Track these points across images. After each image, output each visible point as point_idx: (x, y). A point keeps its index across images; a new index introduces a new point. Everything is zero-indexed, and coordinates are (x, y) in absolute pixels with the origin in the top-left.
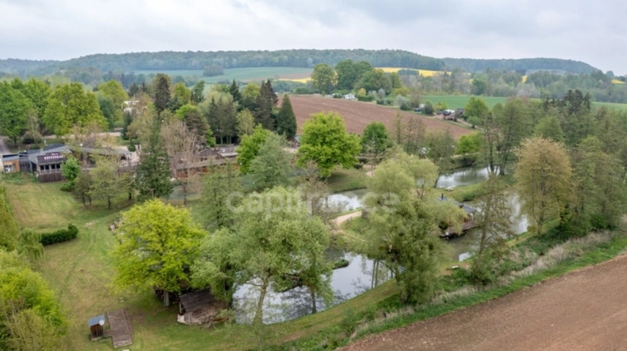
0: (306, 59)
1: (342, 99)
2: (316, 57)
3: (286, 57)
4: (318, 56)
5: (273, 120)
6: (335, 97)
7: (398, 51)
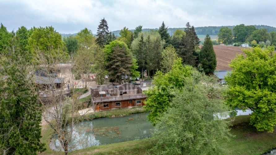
0: (211, 31)
1: (240, 47)
2: (217, 30)
3: (201, 30)
4: (218, 29)
5: (196, 57)
6: (235, 45)
7: (262, 25)
